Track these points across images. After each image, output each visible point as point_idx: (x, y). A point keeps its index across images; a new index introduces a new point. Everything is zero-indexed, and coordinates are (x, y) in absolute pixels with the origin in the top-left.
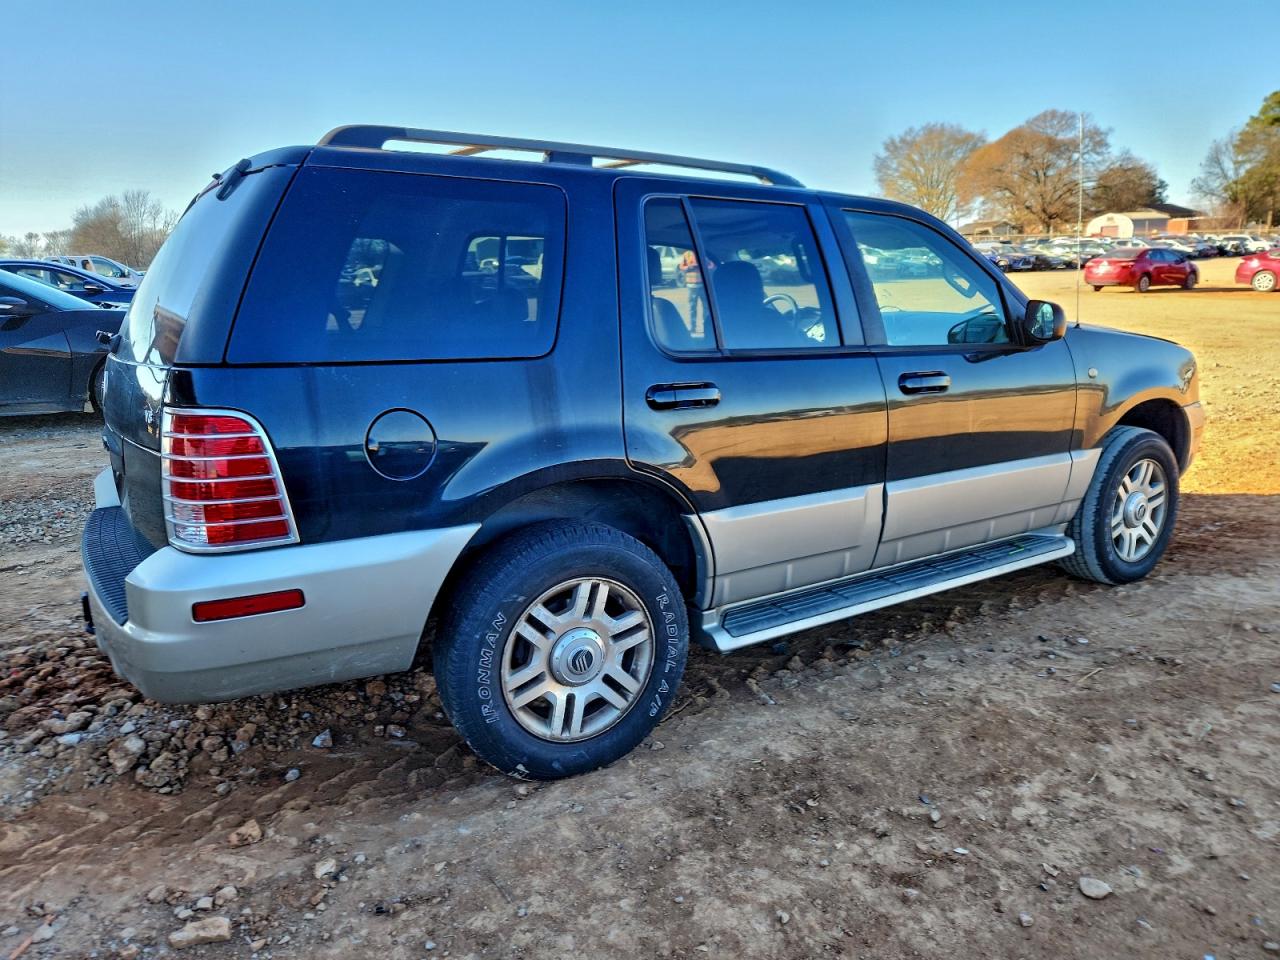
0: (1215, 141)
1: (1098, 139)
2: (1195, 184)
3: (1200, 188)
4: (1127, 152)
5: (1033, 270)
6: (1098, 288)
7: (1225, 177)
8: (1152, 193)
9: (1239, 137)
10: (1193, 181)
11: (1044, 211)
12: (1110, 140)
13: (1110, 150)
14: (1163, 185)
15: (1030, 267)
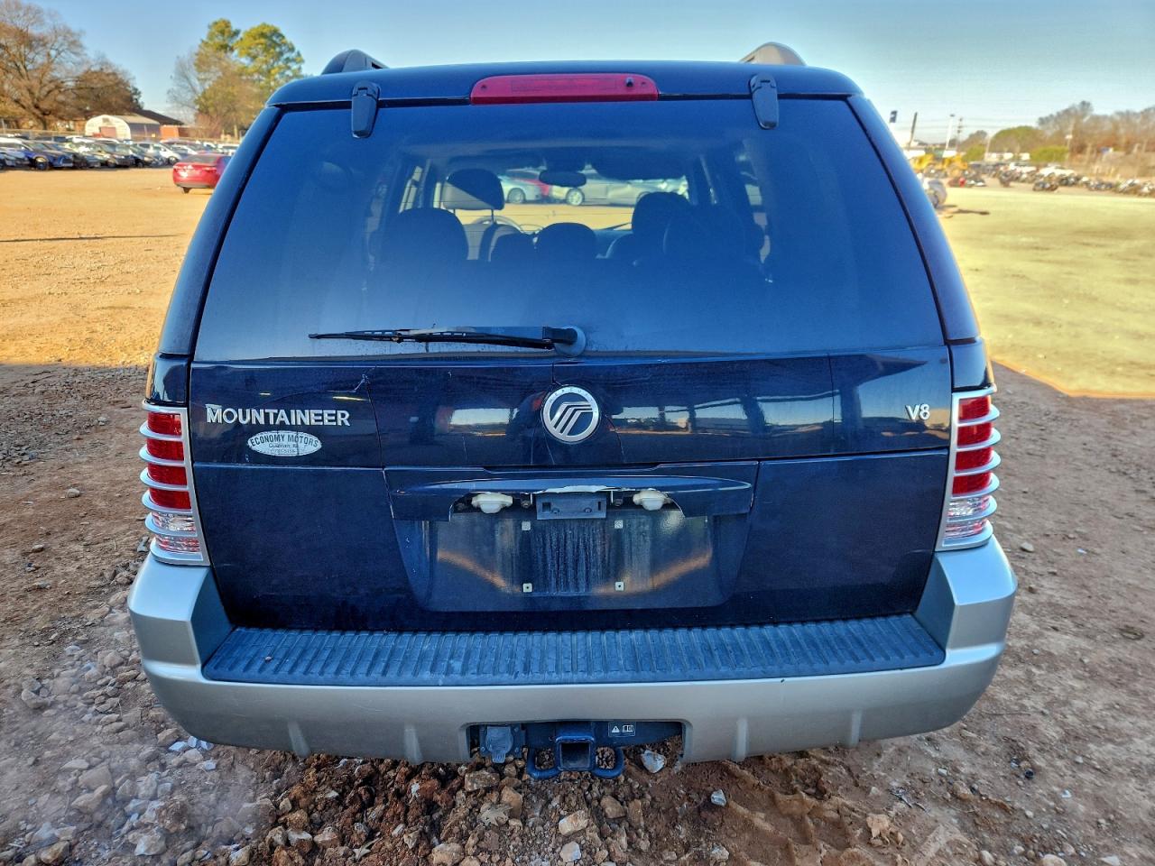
0: (178, 57)
1: (71, 39)
2: (171, 94)
3: (174, 98)
4: (103, 57)
5: (73, 168)
6: (187, 190)
7: (194, 91)
8: (130, 99)
9: (196, 57)
10: (169, 92)
11: (37, 107)
12: (85, 41)
13: (85, 52)
14: (136, 92)
15: (71, 165)
